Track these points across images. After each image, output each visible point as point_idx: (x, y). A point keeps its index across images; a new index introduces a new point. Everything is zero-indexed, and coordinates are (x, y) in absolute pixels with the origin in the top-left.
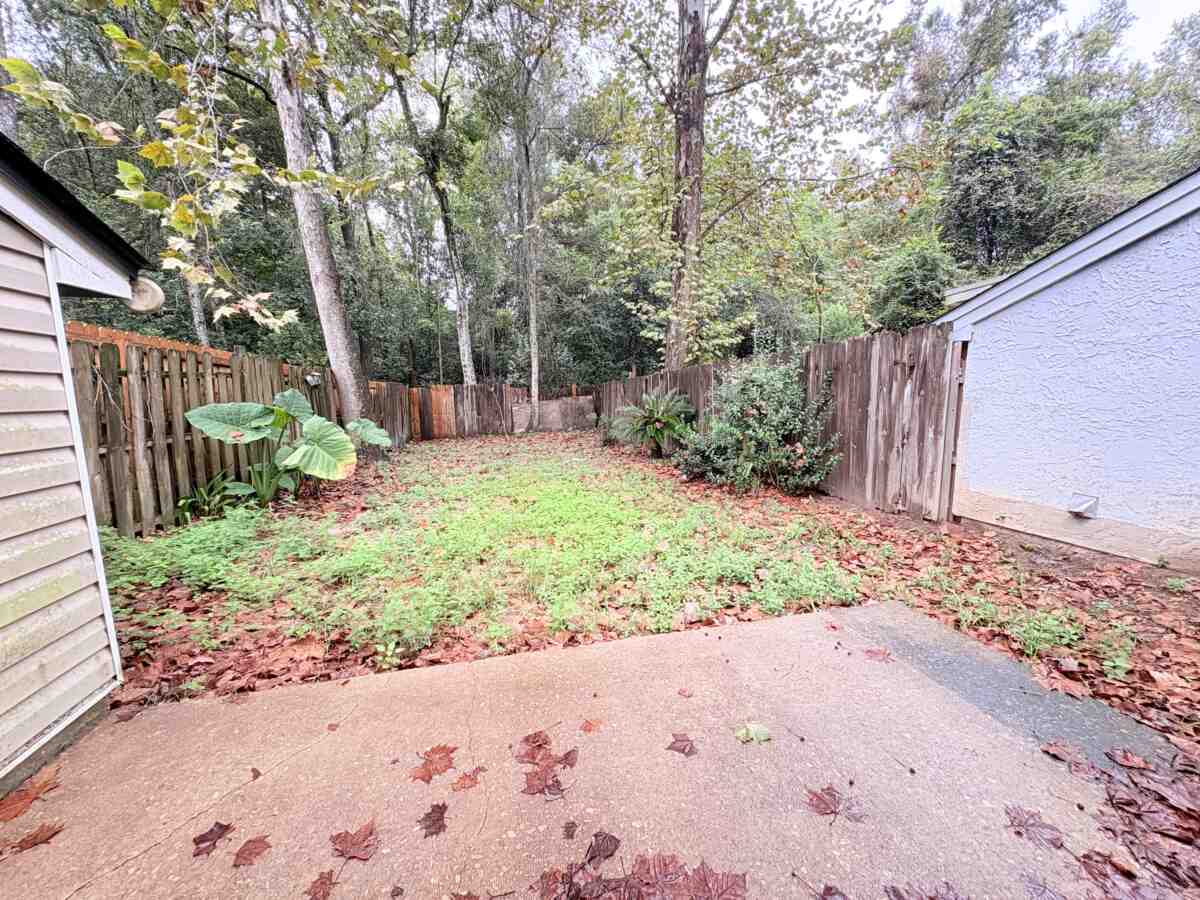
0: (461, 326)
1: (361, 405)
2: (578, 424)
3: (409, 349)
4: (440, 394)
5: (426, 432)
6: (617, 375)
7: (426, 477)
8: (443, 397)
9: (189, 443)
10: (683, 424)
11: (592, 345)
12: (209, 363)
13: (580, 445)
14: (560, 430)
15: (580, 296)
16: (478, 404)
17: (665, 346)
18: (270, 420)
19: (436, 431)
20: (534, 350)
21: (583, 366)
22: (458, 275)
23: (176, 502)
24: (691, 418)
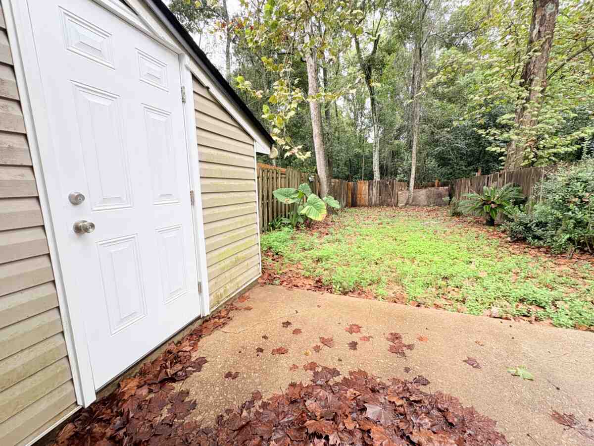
0: (375, 151)
1: (328, 189)
2: (437, 202)
3: (349, 163)
4: (362, 185)
5: (354, 203)
6: (467, 175)
7: (353, 223)
8: (363, 187)
9: (273, 202)
10: (511, 205)
11: (452, 156)
12: (280, 173)
13: (437, 214)
14: (425, 206)
15: (446, 129)
16: (380, 190)
17: (506, 155)
18: (297, 195)
19: (358, 202)
20: (414, 161)
21: (444, 170)
22: (376, 126)
23: (268, 223)
24: (518, 203)
